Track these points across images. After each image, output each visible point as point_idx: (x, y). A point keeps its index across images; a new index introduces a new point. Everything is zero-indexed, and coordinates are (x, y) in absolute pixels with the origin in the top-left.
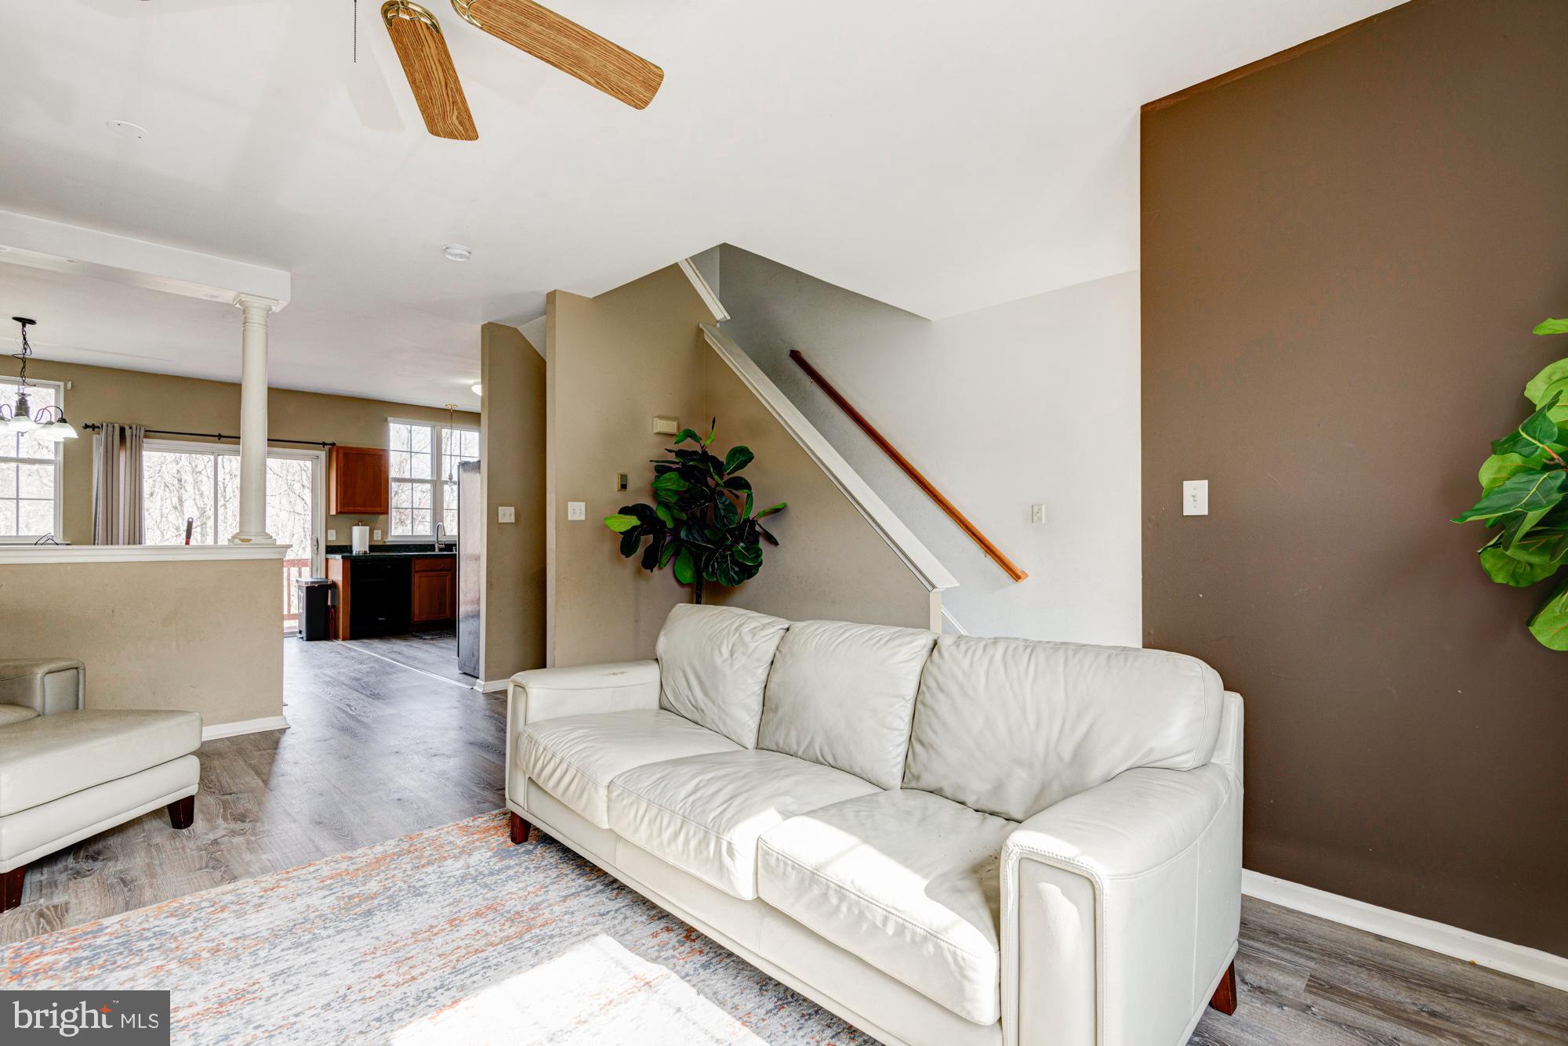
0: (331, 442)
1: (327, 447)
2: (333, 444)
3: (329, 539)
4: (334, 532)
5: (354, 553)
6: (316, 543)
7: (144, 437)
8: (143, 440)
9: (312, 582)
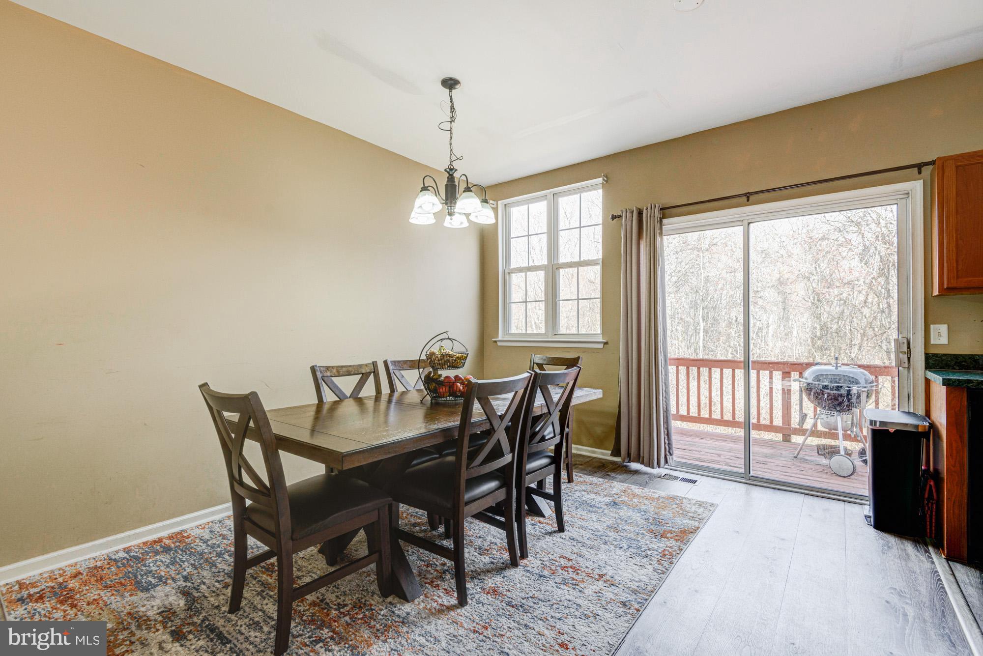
0: (934, 157)
1: (928, 168)
2: (939, 158)
6: (905, 349)
7: (664, 217)
8: (661, 221)
9: (882, 423)
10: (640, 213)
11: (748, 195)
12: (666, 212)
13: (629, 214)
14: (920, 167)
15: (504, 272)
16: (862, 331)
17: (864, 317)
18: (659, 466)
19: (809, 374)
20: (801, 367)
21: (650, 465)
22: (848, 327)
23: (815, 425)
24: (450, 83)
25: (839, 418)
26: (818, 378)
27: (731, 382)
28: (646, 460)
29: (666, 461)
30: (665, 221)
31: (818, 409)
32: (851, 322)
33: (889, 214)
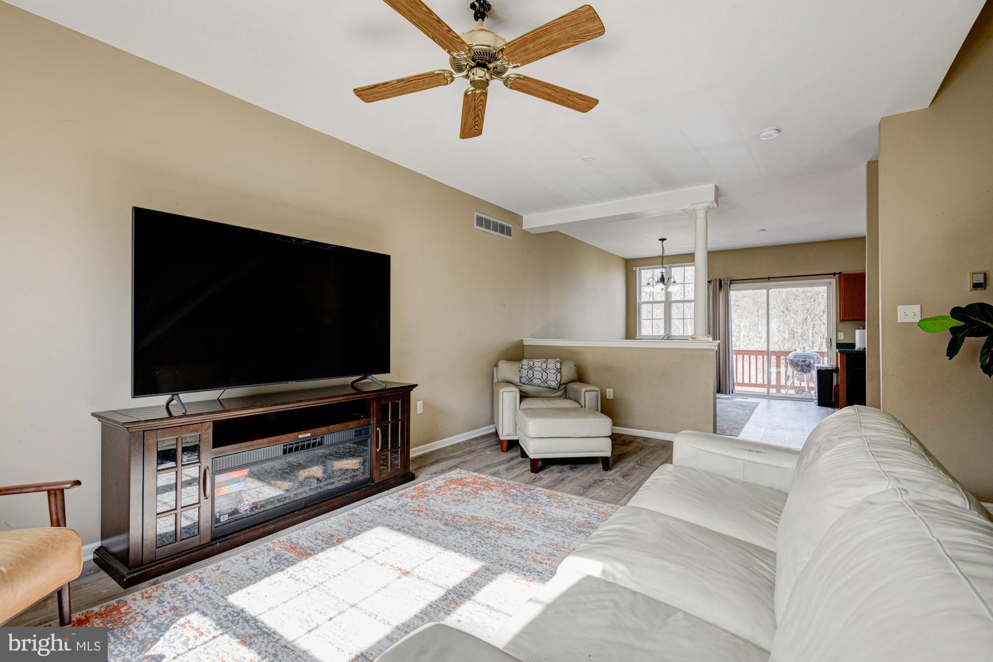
0: (839, 272)
1: (837, 276)
2: (841, 273)
3: (839, 338)
4: (842, 334)
5: (856, 348)
6: (830, 341)
7: (731, 284)
8: (730, 286)
9: (820, 367)
10: (720, 281)
11: (769, 278)
12: (732, 281)
13: (715, 282)
14: (834, 274)
15: (639, 303)
16: (821, 335)
17: (822, 323)
18: (729, 394)
19: (791, 356)
20: (787, 353)
21: (726, 393)
22: (811, 332)
23: (793, 383)
24: (662, 240)
25: (805, 376)
26: (795, 357)
27: (755, 360)
28: (724, 391)
29: (732, 392)
30: (731, 285)
31: (795, 372)
32: (814, 327)
33: (824, 289)
